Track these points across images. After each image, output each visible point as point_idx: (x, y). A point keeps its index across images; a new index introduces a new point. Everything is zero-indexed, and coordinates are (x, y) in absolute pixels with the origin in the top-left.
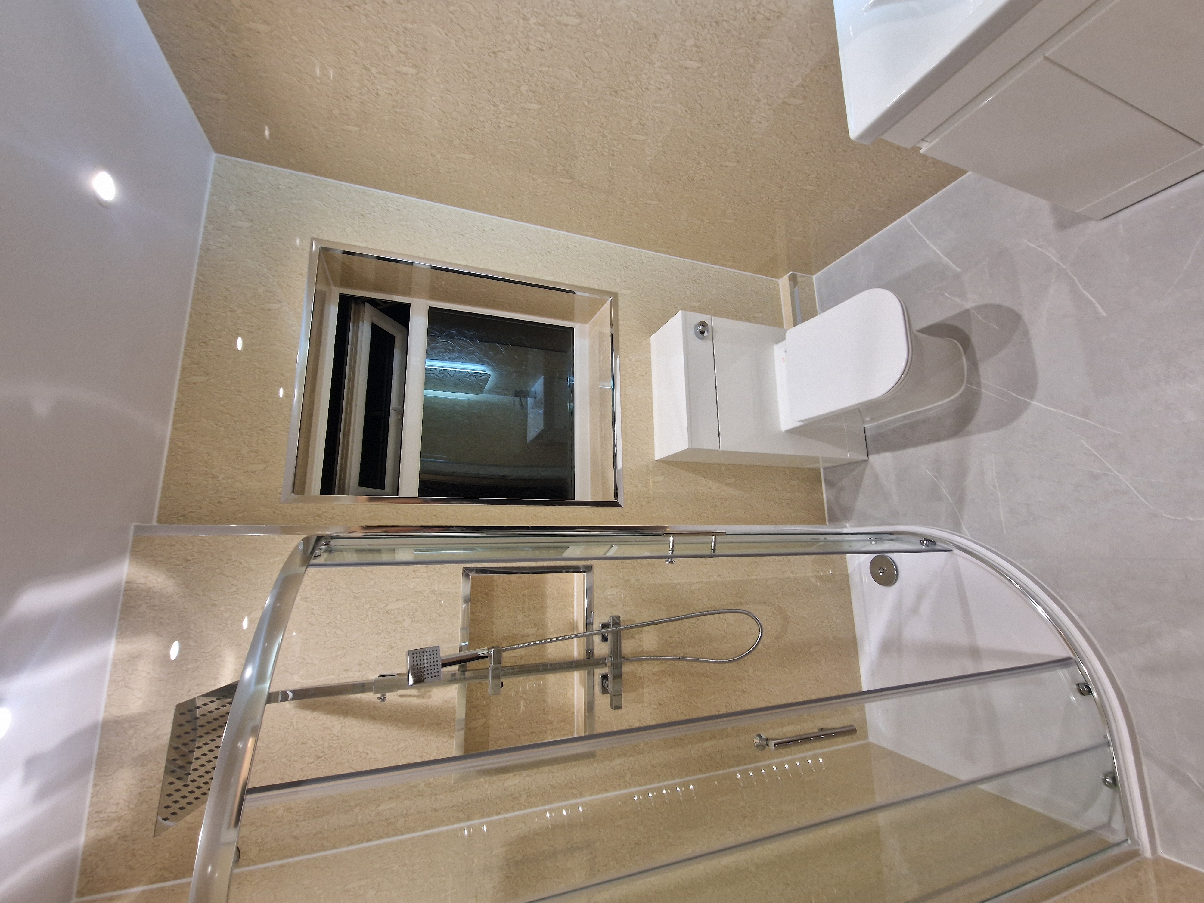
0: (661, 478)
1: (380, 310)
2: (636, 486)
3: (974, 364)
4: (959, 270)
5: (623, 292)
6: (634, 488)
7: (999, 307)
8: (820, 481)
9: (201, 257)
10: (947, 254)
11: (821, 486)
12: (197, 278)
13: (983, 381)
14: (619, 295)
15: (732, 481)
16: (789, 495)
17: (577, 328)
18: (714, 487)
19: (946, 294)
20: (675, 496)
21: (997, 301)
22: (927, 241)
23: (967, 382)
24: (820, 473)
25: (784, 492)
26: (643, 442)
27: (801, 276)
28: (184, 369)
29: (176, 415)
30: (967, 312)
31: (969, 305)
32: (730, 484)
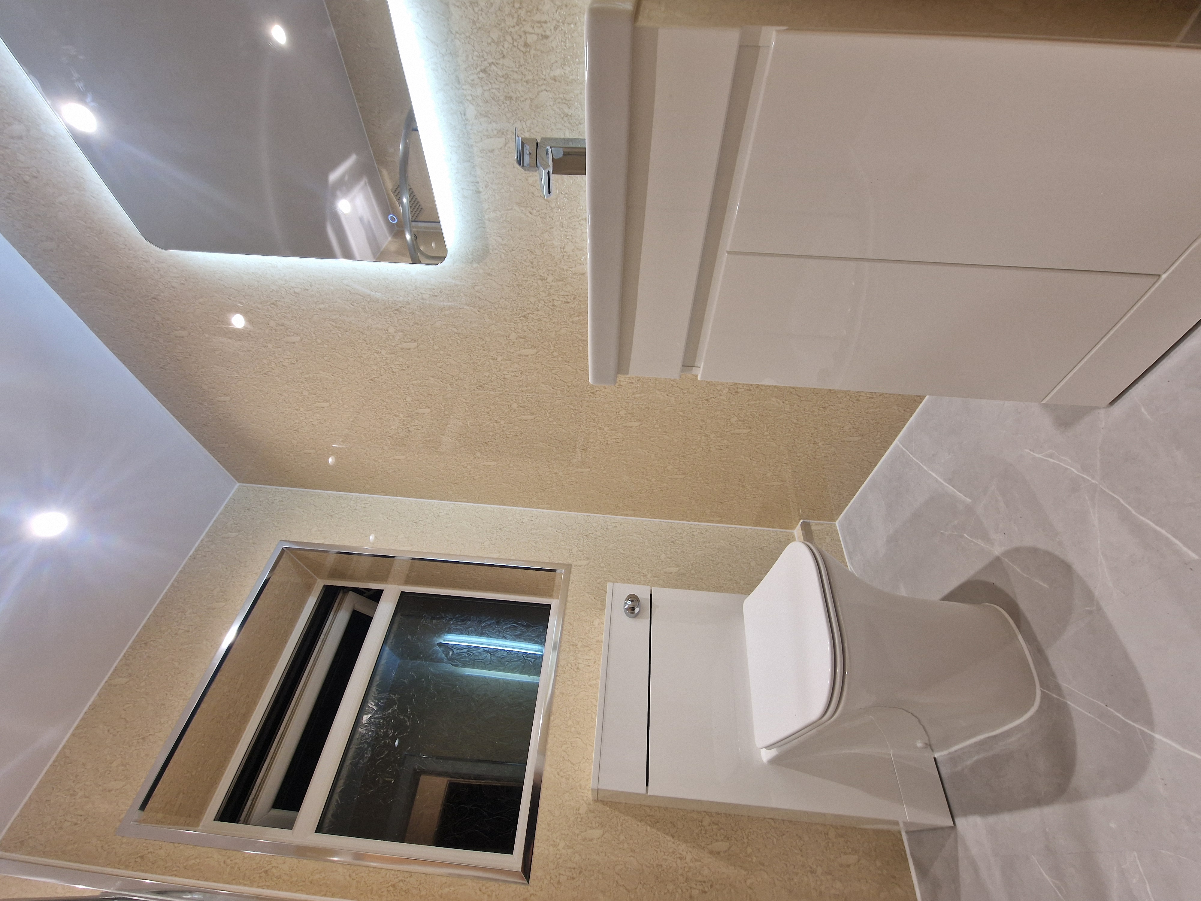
0: (596, 833)
2: (555, 846)
3: (1039, 652)
4: (968, 500)
5: (580, 563)
6: (551, 848)
7: (1034, 551)
8: (906, 860)
9: (186, 565)
10: (950, 481)
11: (908, 868)
12: (172, 584)
13: (1064, 685)
14: (573, 567)
15: (722, 846)
16: (838, 885)
18: (689, 857)
19: (965, 535)
20: (617, 868)
21: (1028, 541)
22: (925, 468)
23: (1041, 686)
24: (902, 841)
25: (829, 877)
26: (576, 768)
27: (816, 524)
28: (116, 669)
29: (83, 719)
30: (998, 559)
31: (997, 551)
32: (719, 853)
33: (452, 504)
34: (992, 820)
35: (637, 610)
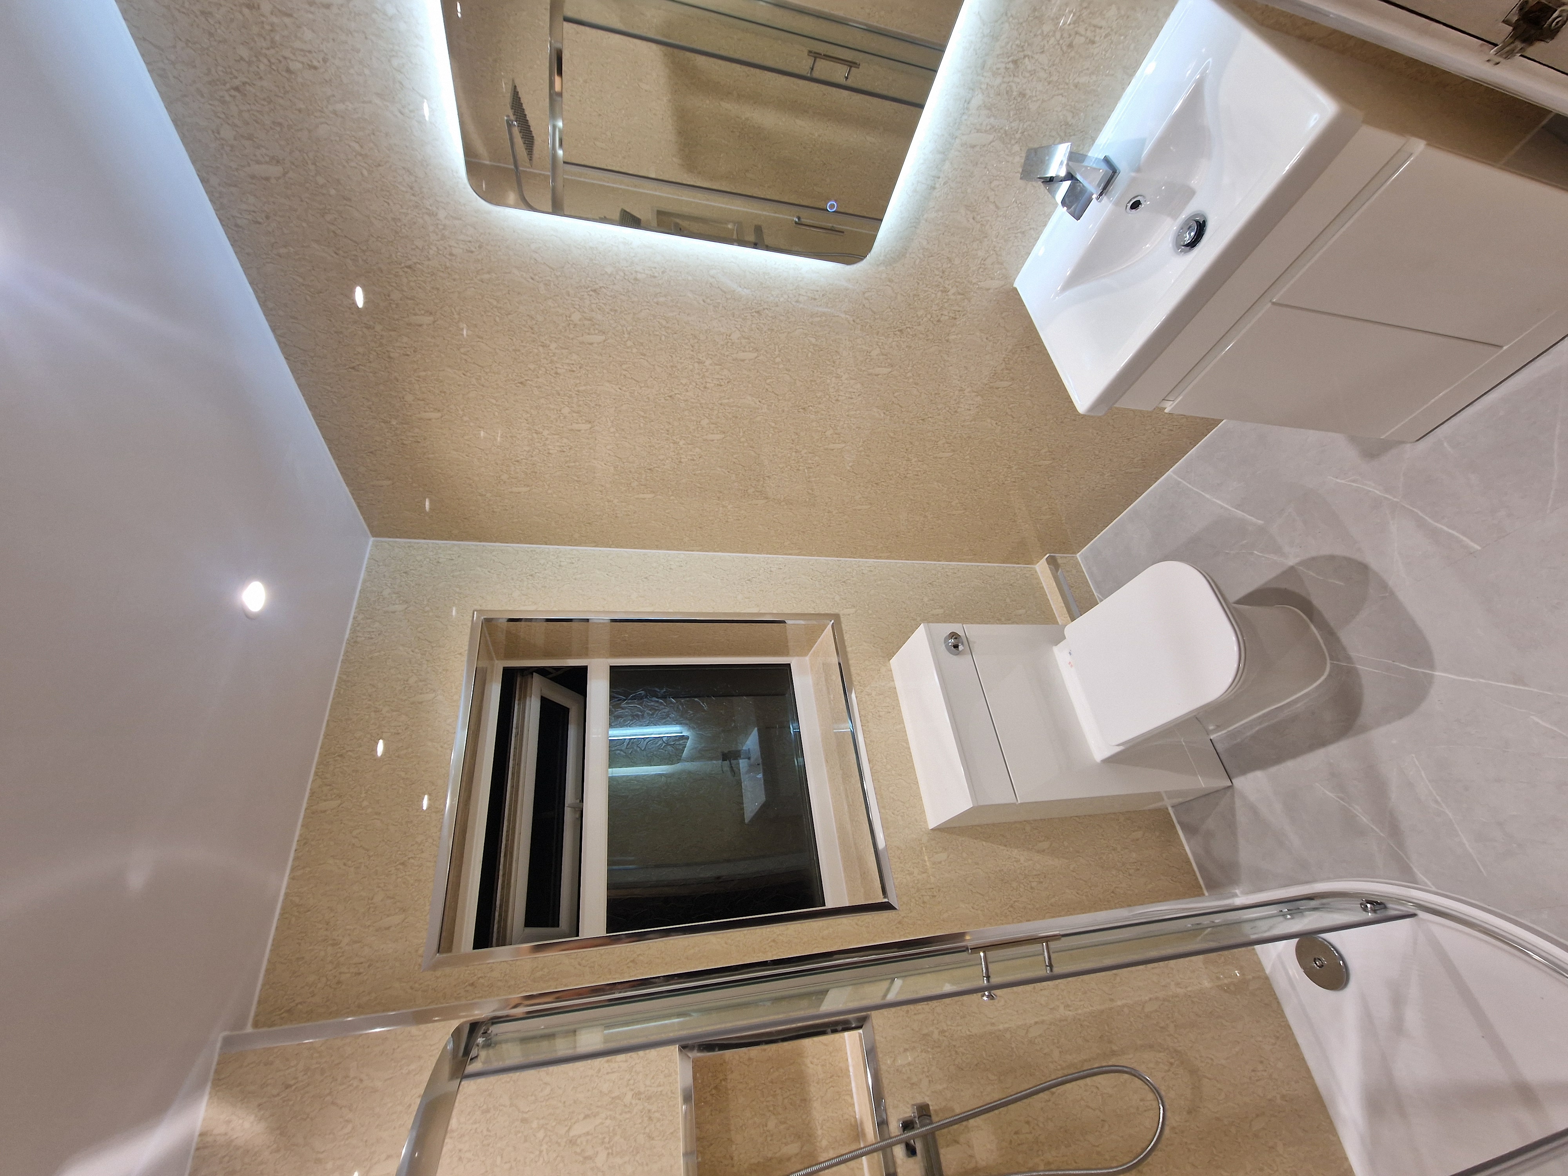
0: (943, 856)
1: (551, 679)
2: (911, 874)
3: (1330, 634)
4: (1260, 522)
5: (846, 611)
6: (908, 877)
7: (1332, 558)
8: (1174, 827)
9: (346, 652)
10: (1238, 507)
11: (1177, 833)
12: (339, 678)
13: (1353, 654)
14: (841, 616)
15: (1045, 845)
16: (1134, 855)
17: (795, 663)
18: (1022, 859)
19: (1256, 552)
20: (969, 880)
21: (1326, 551)
22: (1208, 496)
23: (1331, 659)
24: (1169, 814)
25: (1126, 850)
26: (907, 805)
27: (1061, 557)
28: (312, 793)
29: (296, 859)
30: (1292, 568)
31: (1291, 561)
32: (1044, 851)
33: (682, 554)
34: (1273, 770)
35: (961, 648)
